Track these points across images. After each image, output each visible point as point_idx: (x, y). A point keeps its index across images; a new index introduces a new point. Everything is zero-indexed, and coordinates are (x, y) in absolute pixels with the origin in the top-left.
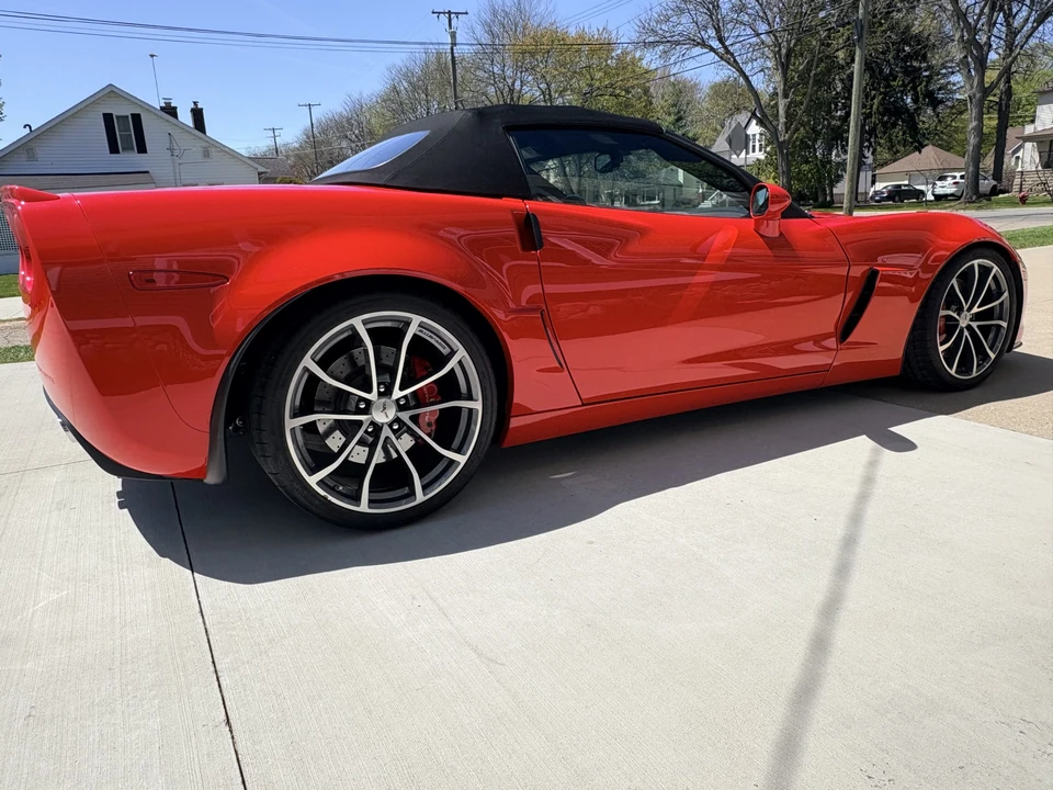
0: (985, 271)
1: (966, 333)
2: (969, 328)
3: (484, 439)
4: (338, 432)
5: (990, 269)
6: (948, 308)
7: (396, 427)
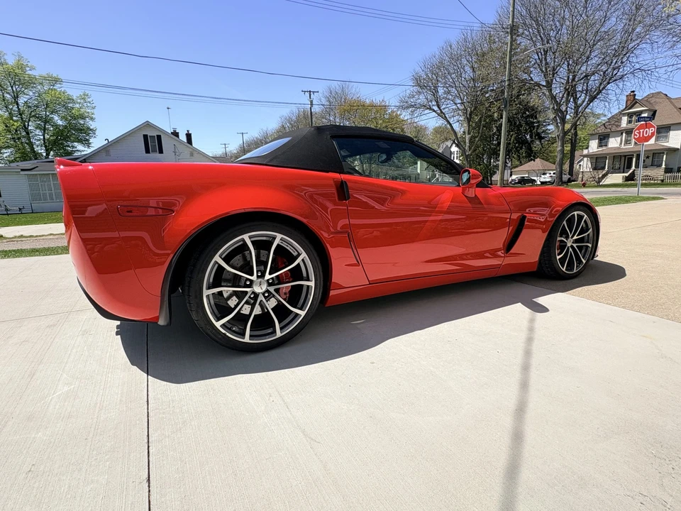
0: (580, 217)
1: (571, 249)
2: (572, 247)
3: (315, 303)
4: (234, 297)
5: (582, 217)
6: (561, 236)
7: (266, 295)
